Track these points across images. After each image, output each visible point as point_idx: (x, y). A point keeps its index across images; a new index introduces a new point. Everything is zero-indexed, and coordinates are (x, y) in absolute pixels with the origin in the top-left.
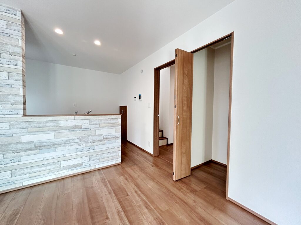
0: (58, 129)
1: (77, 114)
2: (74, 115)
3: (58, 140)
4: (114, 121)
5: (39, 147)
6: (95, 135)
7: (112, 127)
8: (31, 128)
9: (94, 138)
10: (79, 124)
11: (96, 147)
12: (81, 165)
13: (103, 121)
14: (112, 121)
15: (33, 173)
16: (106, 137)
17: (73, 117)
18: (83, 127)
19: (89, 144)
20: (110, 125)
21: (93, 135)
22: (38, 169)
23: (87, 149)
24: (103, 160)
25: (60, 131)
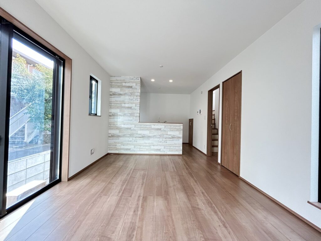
0: (150, 129)
1: (159, 122)
2: (158, 123)
3: (150, 135)
4: (178, 128)
5: (143, 137)
6: (167, 135)
7: (177, 131)
8: (141, 128)
9: (167, 136)
10: (160, 128)
11: (168, 142)
12: (160, 150)
13: (172, 127)
14: (177, 127)
15: (141, 148)
16: (173, 136)
17: (157, 124)
18: (162, 129)
19: (164, 139)
20: (176, 129)
21: (166, 135)
22: (143, 147)
23: (163, 141)
24: (171, 150)
25: (152, 130)
